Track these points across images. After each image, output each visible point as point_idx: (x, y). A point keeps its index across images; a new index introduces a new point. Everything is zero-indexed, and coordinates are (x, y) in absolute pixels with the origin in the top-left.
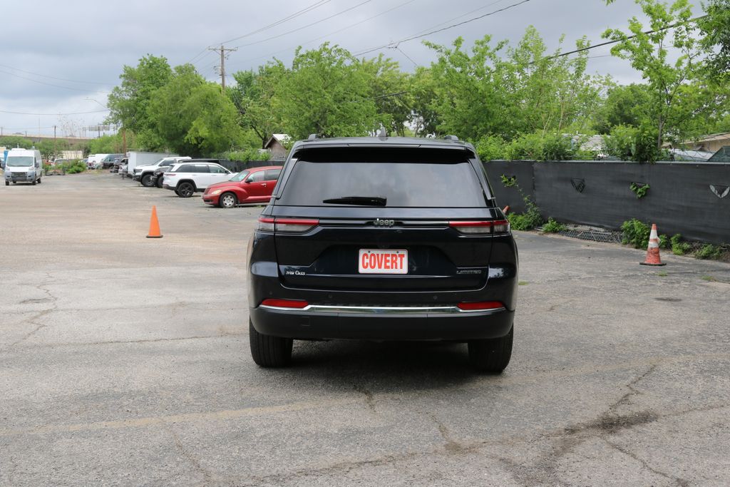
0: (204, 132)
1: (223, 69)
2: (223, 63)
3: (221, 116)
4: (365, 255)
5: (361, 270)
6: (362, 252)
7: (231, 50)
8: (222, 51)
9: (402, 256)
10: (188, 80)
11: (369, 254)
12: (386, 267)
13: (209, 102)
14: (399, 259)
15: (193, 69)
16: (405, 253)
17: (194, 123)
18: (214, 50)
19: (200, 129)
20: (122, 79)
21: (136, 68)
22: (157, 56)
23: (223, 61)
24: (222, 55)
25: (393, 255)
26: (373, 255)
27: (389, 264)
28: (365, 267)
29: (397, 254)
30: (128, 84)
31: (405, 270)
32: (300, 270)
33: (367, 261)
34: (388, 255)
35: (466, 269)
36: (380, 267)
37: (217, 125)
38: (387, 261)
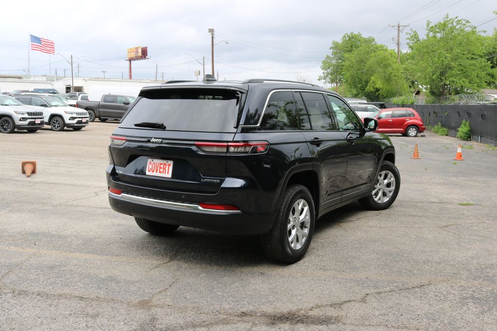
0: (379, 84)
1: (398, 40)
2: (399, 36)
3: (391, 73)
4: (150, 163)
5: (148, 173)
6: (149, 161)
7: (405, 26)
8: (399, 27)
9: (169, 165)
10: (369, 47)
11: (152, 162)
12: (160, 172)
13: (384, 63)
14: (167, 167)
15: (374, 40)
16: (171, 163)
17: (372, 78)
18: (393, 27)
19: (377, 82)
20: (332, 50)
21: (341, 42)
22: (356, 33)
23: (399, 34)
24: (399, 30)
25: (165, 164)
26: (154, 163)
27: (161, 170)
28: (149, 171)
29: (167, 164)
30: (336, 53)
31: (169, 175)
32: (121, 170)
33: (151, 167)
34: (161, 164)
35: (208, 179)
36: (157, 172)
37: (388, 80)
38: (161, 168)
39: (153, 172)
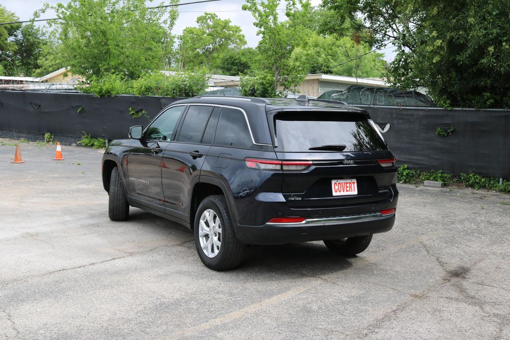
4: (335, 183)
5: (334, 194)
6: (333, 182)
9: (354, 183)
11: (337, 183)
12: (347, 191)
14: (353, 185)
16: (355, 181)
25: (350, 183)
26: (339, 183)
27: (348, 189)
28: (336, 192)
29: (352, 182)
31: (356, 192)
32: (298, 196)
33: (337, 187)
34: (347, 183)
35: (382, 189)
36: (344, 191)
38: (347, 187)
39: (340, 192)
